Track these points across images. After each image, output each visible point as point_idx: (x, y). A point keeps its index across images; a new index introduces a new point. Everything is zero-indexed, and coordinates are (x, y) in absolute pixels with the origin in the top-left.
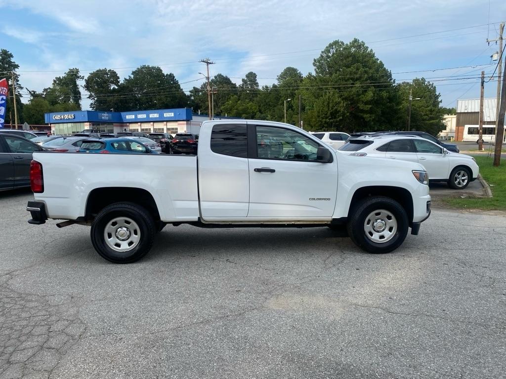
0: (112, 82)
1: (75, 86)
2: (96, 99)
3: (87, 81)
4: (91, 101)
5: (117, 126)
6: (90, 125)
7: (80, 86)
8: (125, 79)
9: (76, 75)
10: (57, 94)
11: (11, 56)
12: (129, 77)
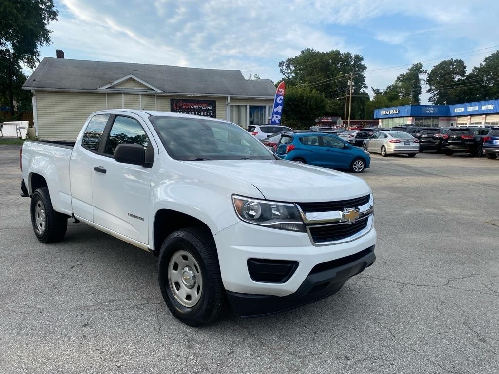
0: (458, 73)
1: (418, 81)
2: (436, 92)
3: (430, 75)
4: (430, 95)
5: (443, 120)
6: (412, 119)
7: (422, 81)
8: (475, 68)
9: (418, 70)
10: (398, 90)
11: (362, 59)
12: (481, 64)
